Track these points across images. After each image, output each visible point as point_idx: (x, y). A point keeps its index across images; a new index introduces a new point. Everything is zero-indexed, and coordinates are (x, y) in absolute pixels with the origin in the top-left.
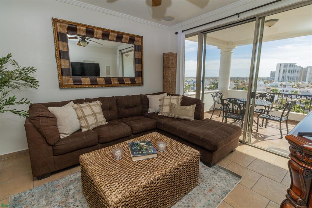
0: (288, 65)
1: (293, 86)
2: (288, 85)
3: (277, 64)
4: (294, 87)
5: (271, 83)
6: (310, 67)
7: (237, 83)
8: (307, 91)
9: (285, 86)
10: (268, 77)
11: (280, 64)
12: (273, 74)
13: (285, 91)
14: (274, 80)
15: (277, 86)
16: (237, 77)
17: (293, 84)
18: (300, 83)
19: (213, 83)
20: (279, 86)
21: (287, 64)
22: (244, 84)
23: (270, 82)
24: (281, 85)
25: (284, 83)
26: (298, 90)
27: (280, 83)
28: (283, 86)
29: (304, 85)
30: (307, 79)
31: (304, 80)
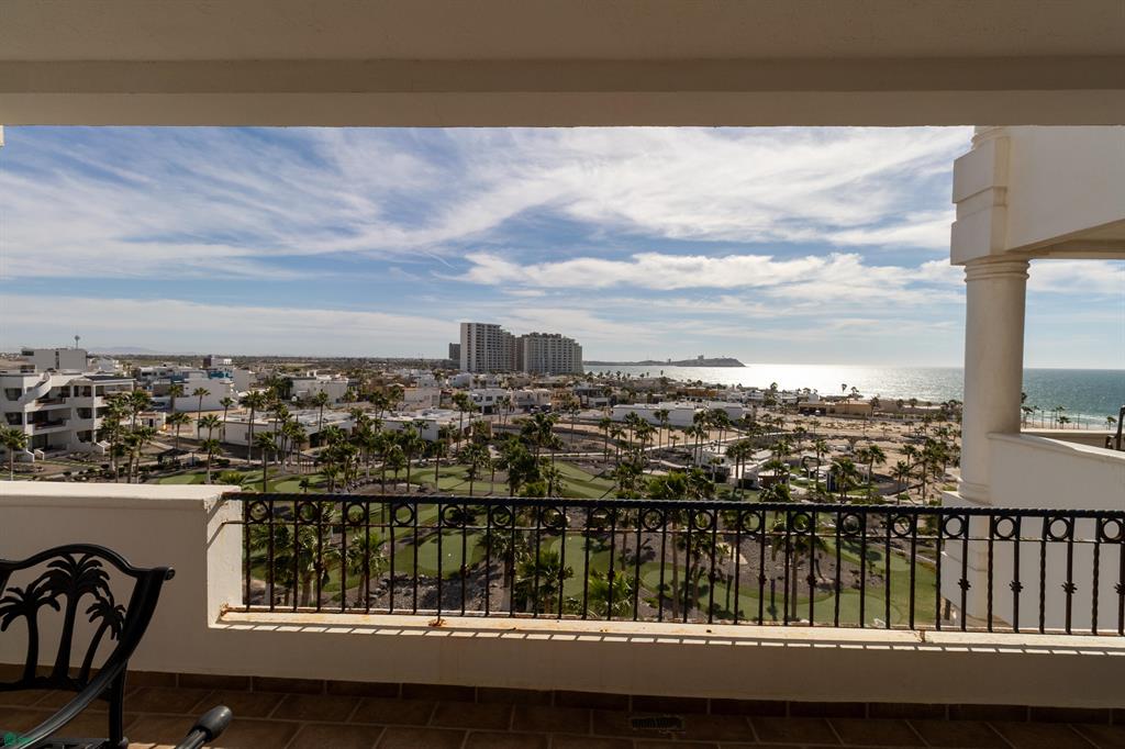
0: (486, 328)
1: (500, 383)
2: (490, 383)
3: (463, 324)
4: (503, 385)
5: (453, 377)
6: (527, 336)
7: (356, 380)
8: (529, 397)
9: (484, 384)
10: (445, 361)
11: (469, 325)
12: (454, 349)
13: (484, 398)
14: (459, 367)
15: (468, 386)
16: (360, 359)
17: (499, 377)
18: (514, 376)
19: (267, 382)
20: (471, 385)
21: (483, 326)
22: (380, 382)
23: (451, 374)
24: (475, 382)
25: (482, 377)
26: (510, 392)
27: (472, 377)
28: (479, 385)
29: (522, 380)
30: (525, 367)
31: (520, 368)
